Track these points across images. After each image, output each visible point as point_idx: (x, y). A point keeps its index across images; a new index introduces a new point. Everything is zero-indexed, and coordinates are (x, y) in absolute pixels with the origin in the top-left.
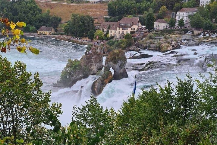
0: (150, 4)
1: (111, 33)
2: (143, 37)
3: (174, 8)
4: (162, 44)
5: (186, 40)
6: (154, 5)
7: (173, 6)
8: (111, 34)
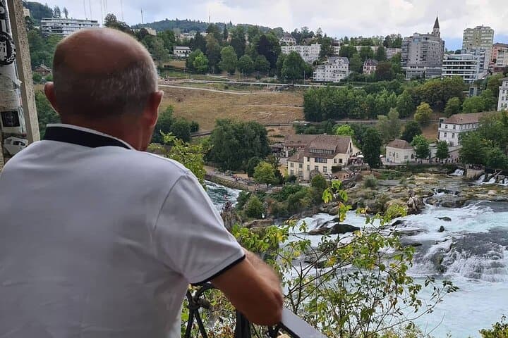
0: (395, 96)
1: (292, 169)
2: (356, 180)
3: (446, 109)
4: (389, 200)
5: (443, 191)
6: (405, 99)
7: (444, 102)
8: (292, 171)
